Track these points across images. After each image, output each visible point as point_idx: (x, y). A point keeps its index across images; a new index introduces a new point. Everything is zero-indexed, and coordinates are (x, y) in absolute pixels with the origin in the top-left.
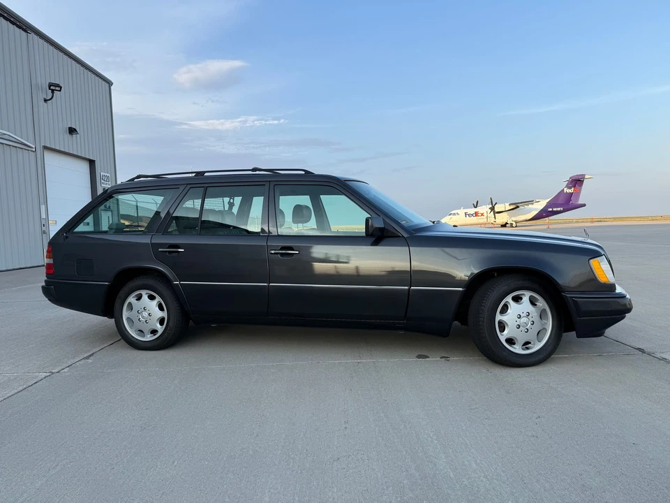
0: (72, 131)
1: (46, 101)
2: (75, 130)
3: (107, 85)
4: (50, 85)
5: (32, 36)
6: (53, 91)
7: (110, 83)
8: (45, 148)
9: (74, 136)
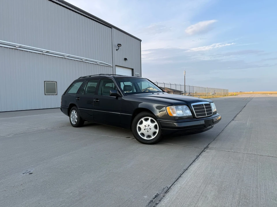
0: (125, 59)
1: (117, 50)
2: (126, 59)
3: (139, 41)
4: (118, 44)
5: (113, 29)
6: (119, 46)
7: (140, 41)
8: (116, 66)
9: (126, 61)
